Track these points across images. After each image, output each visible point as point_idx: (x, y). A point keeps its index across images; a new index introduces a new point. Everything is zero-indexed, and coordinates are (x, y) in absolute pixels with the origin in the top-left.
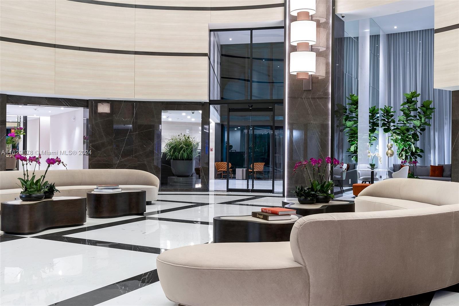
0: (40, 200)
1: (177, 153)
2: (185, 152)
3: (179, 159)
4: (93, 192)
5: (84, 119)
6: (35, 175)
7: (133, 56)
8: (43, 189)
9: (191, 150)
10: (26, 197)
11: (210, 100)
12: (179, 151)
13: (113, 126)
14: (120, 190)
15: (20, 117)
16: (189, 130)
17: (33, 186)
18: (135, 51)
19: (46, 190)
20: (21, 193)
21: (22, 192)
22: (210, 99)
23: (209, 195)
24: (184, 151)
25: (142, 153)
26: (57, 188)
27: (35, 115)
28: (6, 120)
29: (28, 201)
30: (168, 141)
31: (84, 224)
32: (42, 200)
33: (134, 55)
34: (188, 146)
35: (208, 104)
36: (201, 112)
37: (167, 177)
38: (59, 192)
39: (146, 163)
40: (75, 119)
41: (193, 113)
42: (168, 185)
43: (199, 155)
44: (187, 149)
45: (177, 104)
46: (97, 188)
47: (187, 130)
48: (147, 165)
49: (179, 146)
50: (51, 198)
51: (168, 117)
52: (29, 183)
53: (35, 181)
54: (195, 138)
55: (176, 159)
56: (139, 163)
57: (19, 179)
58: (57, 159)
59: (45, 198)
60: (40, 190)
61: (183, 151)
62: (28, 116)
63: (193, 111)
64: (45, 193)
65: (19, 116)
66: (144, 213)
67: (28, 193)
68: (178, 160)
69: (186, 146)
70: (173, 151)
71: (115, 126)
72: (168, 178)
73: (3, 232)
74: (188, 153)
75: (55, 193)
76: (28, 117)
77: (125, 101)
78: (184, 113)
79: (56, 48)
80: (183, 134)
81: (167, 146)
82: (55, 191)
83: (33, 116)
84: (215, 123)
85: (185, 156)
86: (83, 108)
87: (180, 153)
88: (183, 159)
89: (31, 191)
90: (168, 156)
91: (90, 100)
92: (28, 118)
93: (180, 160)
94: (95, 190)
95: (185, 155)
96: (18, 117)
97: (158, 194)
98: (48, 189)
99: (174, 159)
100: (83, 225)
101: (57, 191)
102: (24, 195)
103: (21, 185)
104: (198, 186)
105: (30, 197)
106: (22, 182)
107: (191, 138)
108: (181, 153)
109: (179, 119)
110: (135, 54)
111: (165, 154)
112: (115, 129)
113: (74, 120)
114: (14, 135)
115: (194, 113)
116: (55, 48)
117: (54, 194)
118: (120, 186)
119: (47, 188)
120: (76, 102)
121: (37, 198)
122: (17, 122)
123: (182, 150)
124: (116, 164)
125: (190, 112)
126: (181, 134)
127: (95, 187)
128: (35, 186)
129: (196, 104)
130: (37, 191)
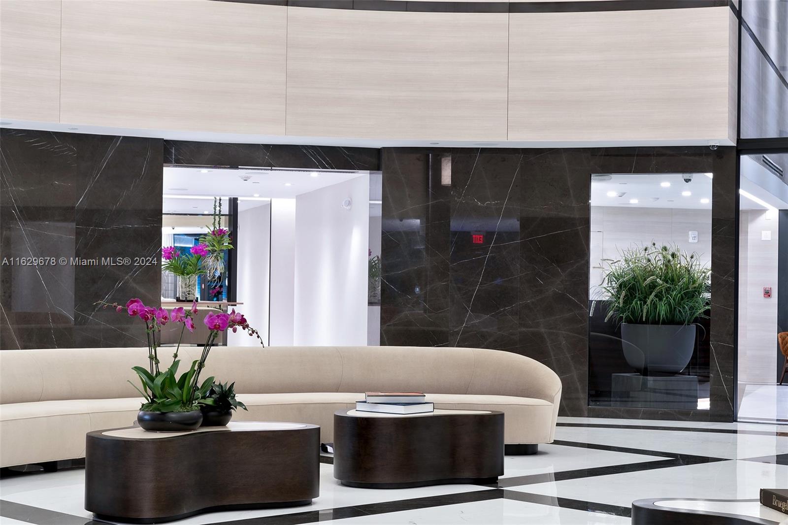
0: (190, 430)
1: (636, 303)
2: (661, 300)
3: (644, 320)
4: (352, 413)
5: (370, 204)
6: (179, 361)
7: (502, 17)
8: (197, 399)
9: (680, 293)
10: (154, 419)
11: (739, 140)
12: (645, 298)
13: (450, 222)
14: (429, 408)
15: (220, 200)
16: (696, 233)
17: (173, 390)
18: (510, 3)
19: (209, 401)
20: (140, 409)
21: (143, 405)
22: (742, 137)
23: (735, 432)
24: (659, 296)
25: (533, 303)
26: (239, 398)
27: (255, 195)
28: (161, 210)
29: (158, 430)
30: (613, 267)
31: (314, 503)
32: (194, 430)
33: (508, 13)
34: (673, 280)
35: (734, 153)
36: (710, 175)
37: (611, 376)
38: (245, 409)
39: (543, 330)
40: (349, 203)
41: (687, 181)
42: (612, 399)
43: (707, 307)
44: (668, 290)
45: (638, 155)
46: (365, 402)
47: (690, 233)
48: (545, 336)
49: (645, 280)
50: (223, 423)
51: (624, 194)
52: (159, 381)
53: (178, 377)
54: (695, 258)
55: (635, 320)
56: (524, 329)
57: (137, 369)
58: (232, 316)
59: (204, 425)
60: (190, 401)
61: (656, 296)
62: (239, 199)
63: (687, 176)
64: (205, 409)
65: (218, 198)
66: (499, 477)
67: (159, 410)
68: (641, 322)
69: (667, 282)
70: (626, 295)
71: (456, 224)
72: (613, 377)
73: (92, 513)
74: (672, 301)
75: (235, 412)
76: (242, 201)
77: (483, 150)
78: (666, 182)
79: (289, 7)
80: (659, 246)
81: (610, 281)
82: (232, 405)
83: (252, 196)
84: (779, 210)
85: (663, 313)
86: (369, 171)
87: (645, 302)
88: (656, 322)
89: (163, 404)
90: (611, 313)
91: (384, 148)
92: (239, 202)
93: (647, 322)
94: (360, 407)
95: (663, 309)
96: (215, 202)
97: (558, 425)
98: (215, 401)
99: (629, 321)
100: (309, 503)
101: (240, 404)
102: (148, 415)
103: (140, 386)
104: (704, 404)
105: (162, 420)
106: (145, 378)
107: (682, 259)
108: (649, 302)
109: (658, 199)
110: (510, 12)
111: (602, 306)
112: (455, 233)
113: (348, 208)
114: (203, 251)
115: (690, 180)
116: (286, 7)
117: (231, 415)
118: (429, 397)
119: (213, 396)
120: (348, 156)
121: (181, 424)
122: (212, 215)
123: (654, 294)
124: (458, 333)
125: (680, 177)
126: (654, 244)
127: (361, 396)
128: (176, 391)
129: (695, 155)
130: (183, 403)
